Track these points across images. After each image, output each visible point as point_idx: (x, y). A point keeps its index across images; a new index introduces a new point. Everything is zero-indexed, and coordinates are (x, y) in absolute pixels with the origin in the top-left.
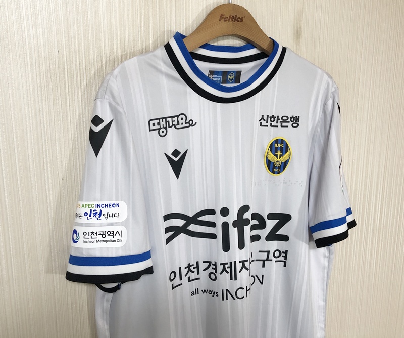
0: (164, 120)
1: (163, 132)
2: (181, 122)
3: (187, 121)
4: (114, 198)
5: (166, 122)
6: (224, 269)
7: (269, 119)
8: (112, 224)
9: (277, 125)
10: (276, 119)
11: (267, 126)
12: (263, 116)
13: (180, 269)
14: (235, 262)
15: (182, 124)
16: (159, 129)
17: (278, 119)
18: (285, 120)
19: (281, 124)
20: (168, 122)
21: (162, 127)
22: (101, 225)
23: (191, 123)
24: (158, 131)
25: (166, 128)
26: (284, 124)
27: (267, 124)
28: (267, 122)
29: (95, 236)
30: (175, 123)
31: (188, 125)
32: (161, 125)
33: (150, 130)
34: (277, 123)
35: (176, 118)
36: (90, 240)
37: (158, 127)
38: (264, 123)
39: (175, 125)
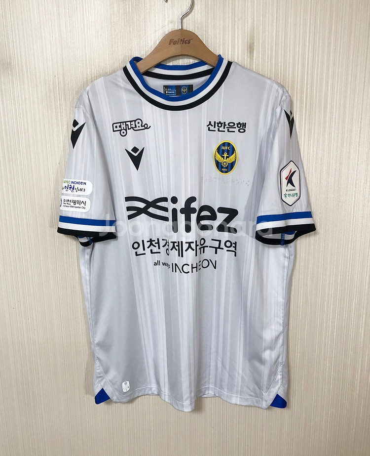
0: (124, 123)
1: (123, 133)
2: (137, 125)
3: (143, 125)
4: (82, 178)
5: (126, 125)
6: (174, 247)
7: (216, 124)
8: (79, 196)
9: (224, 130)
10: (223, 125)
11: (215, 131)
12: (210, 122)
13: (143, 241)
14: (182, 242)
15: (139, 127)
16: (120, 131)
17: (225, 125)
18: (231, 126)
19: (228, 130)
20: (128, 125)
21: (122, 129)
22: (73, 196)
23: (146, 126)
24: (119, 132)
25: (126, 130)
26: (230, 130)
27: (214, 129)
28: (215, 127)
29: (69, 203)
30: (134, 126)
31: (144, 128)
32: (122, 128)
33: (114, 131)
34: (224, 128)
35: (134, 122)
36: (67, 205)
37: (120, 129)
38: (212, 128)
39: (133, 128)
